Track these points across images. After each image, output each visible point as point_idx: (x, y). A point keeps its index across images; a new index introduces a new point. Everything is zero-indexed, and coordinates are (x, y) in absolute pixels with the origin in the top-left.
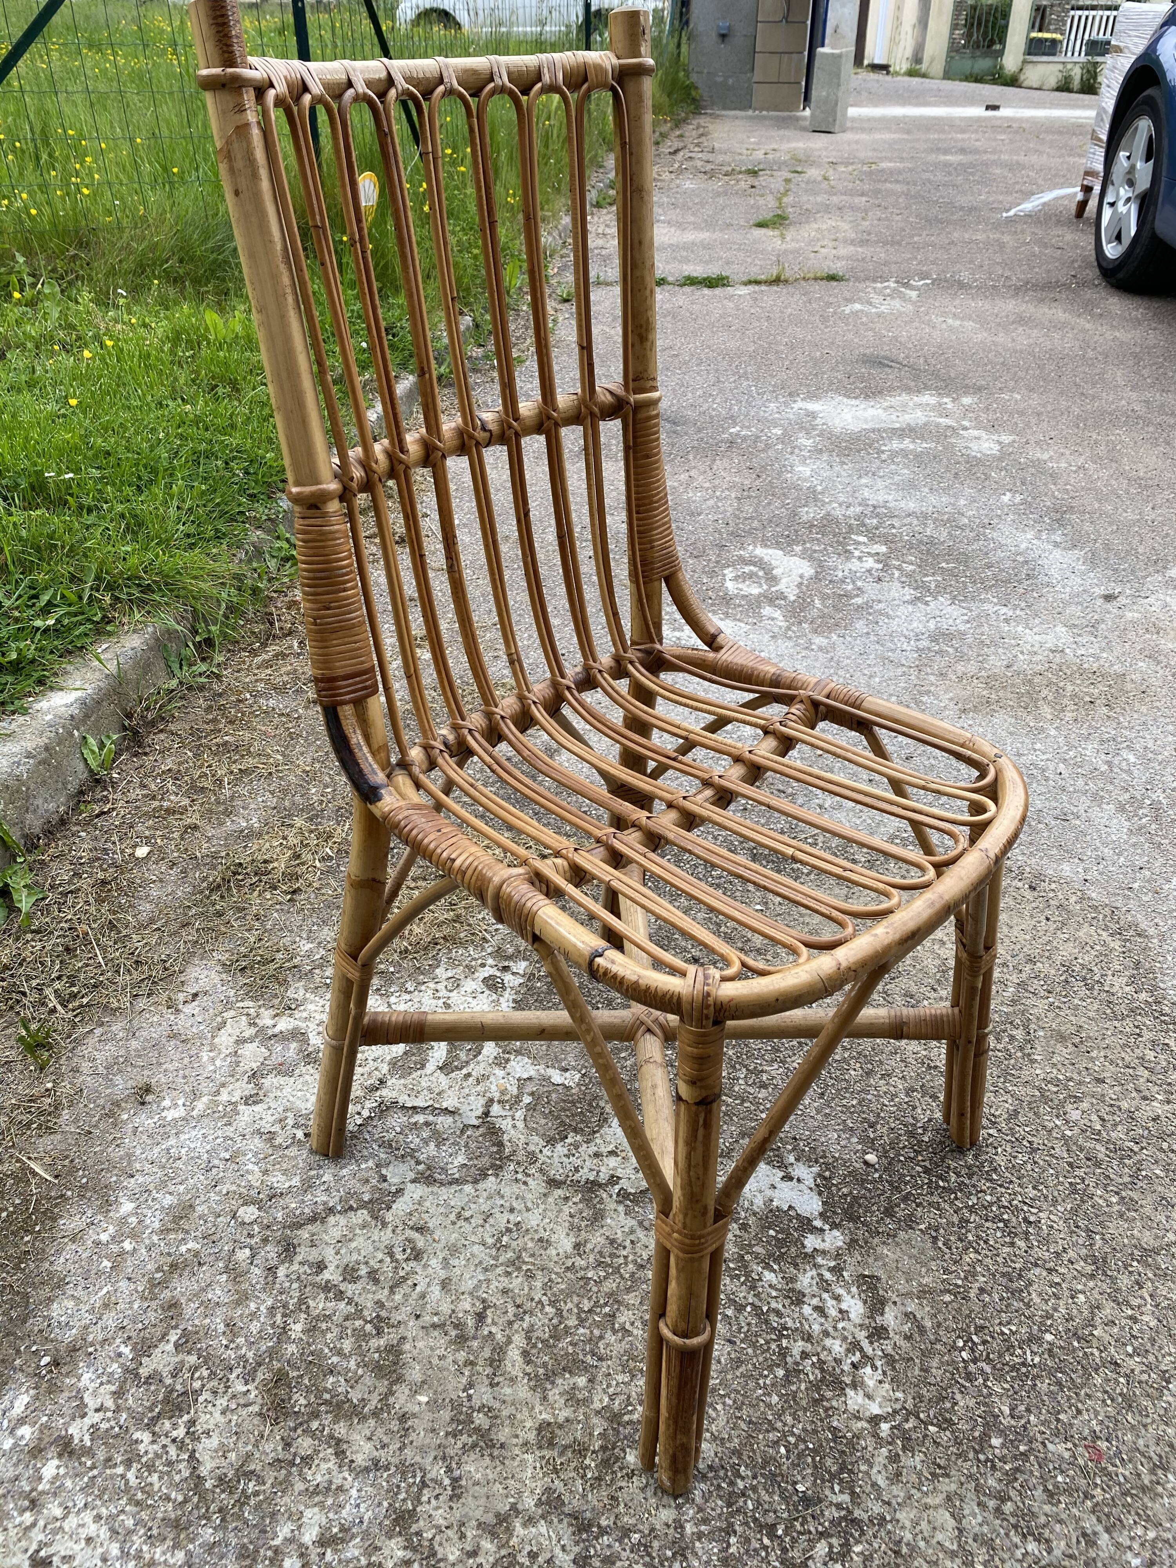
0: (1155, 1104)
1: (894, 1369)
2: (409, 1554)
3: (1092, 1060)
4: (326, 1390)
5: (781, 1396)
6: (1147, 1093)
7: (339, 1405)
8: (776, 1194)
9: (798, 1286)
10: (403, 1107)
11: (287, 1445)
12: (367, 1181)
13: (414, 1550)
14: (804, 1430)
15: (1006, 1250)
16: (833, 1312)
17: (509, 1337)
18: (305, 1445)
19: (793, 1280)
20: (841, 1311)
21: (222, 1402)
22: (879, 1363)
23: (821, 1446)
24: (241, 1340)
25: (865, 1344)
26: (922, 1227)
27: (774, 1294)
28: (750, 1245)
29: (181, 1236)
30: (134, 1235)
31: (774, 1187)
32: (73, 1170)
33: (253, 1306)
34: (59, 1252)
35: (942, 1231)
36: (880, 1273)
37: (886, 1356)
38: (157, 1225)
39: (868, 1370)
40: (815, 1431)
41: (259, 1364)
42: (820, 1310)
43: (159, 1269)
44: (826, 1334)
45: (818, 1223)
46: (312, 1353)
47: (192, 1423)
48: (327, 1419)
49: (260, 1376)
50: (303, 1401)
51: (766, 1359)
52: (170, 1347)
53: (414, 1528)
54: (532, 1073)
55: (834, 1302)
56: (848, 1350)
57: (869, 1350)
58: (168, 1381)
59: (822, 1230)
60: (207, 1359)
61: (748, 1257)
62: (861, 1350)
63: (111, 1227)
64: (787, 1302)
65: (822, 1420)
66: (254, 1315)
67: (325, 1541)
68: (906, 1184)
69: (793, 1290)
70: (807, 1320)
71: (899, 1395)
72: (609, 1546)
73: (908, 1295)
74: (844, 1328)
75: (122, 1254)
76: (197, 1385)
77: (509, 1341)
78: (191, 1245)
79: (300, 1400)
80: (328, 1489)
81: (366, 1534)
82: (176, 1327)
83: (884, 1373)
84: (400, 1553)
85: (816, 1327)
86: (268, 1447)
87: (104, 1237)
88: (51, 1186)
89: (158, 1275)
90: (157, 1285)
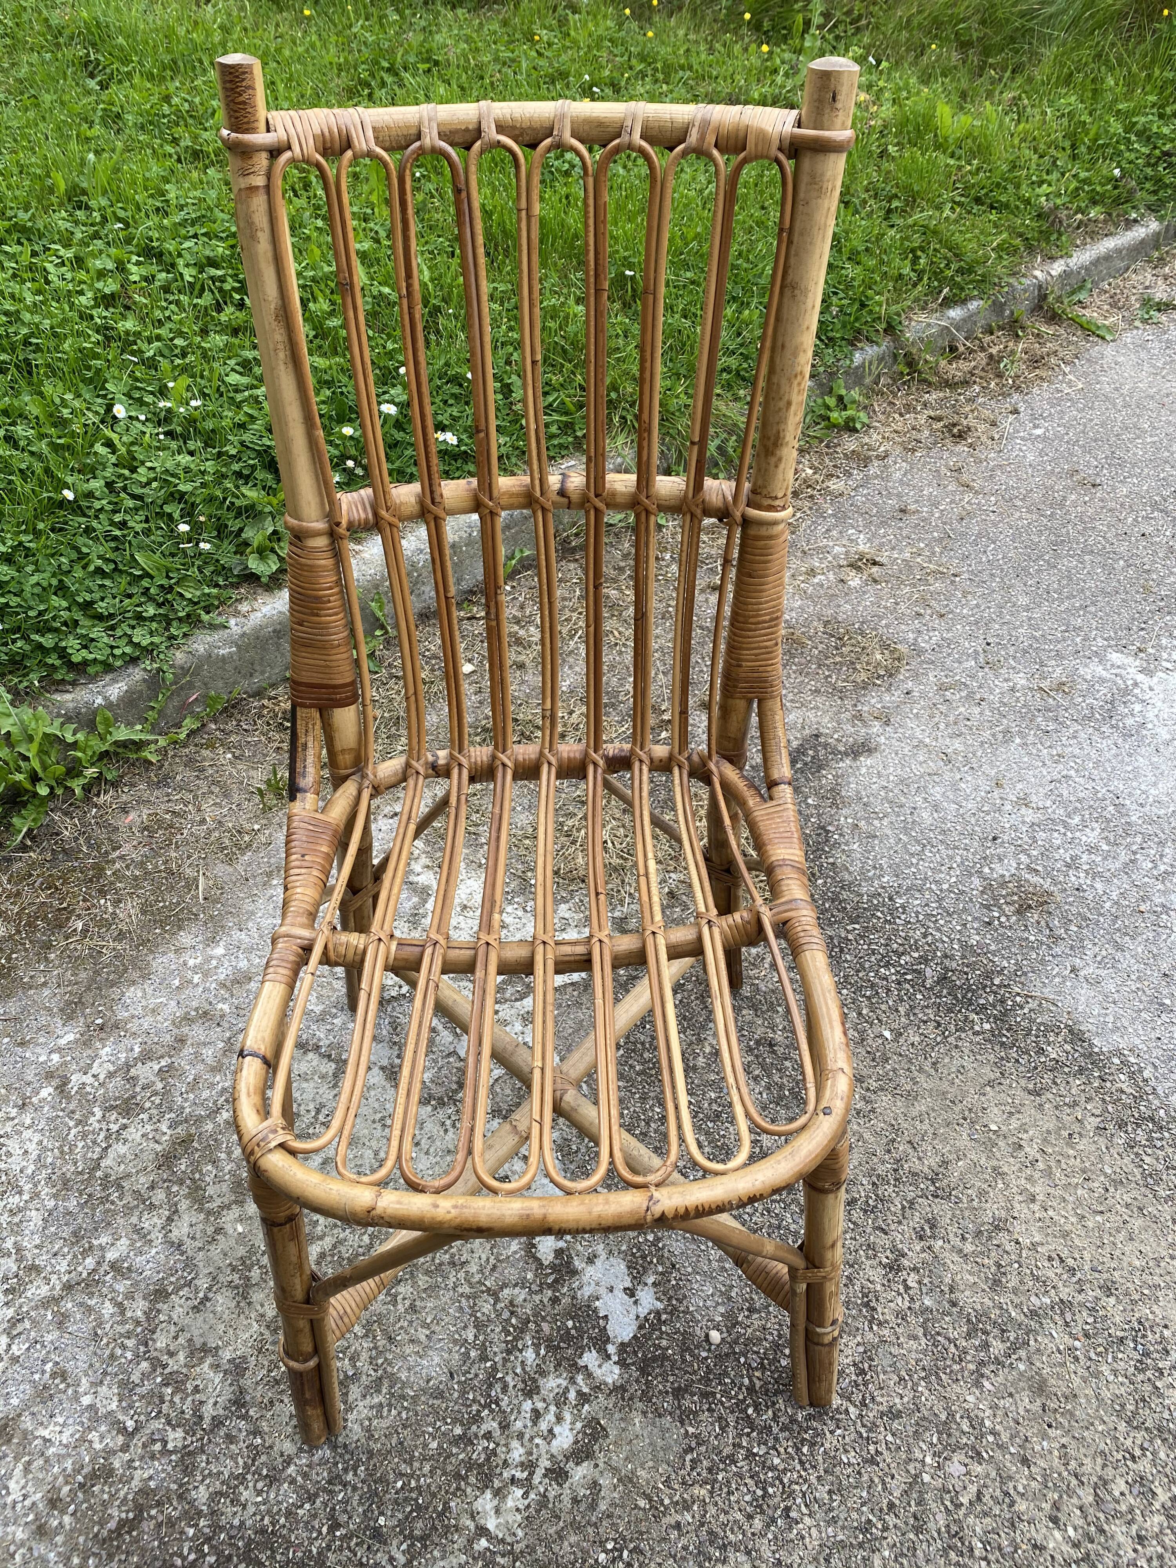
0: (1057, 1534)
1: (538, 1511)
2: (143, 1319)
3: (1044, 1436)
4: (200, 1172)
5: (440, 1446)
6: (1063, 1518)
7: (198, 1188)
8: (606, 1297)
9: (541, 1382)
11: (152, 1188)
13: (148, 1319)
14: (429, 1486)
15: (739, 1516)
16: (543, 1426)
17: (324, 1235)
18: (159, 1196)
19: (543, 1373)
20: (551, 1431)
21: (149, 1128)
22: (532, 1496)
23: (427, 1508)
24: (191, 1096)
25: (539, 1472)
26: (691, 1430)
27: (518, 1371)
28: (544, 1319)
29: (227, 996)
30: (206, 975)
31: (611, 1289)
32: (218, 900)
33: (218, 1078)
34: (164, 953)
35: (703, 1449)
36: (613, 1433)
37: (545, 1496)
38: (222, 977)
39: (519, 1492)
40: (434, 1495)
41: (186, 1121)
42: (537, 1415)
43: (196, 1009)
44: (520, 1436)
45: (611, 1349)
46: (216, 1140)
47: (125, 1127)
48: (185, 1191)
49: (179, 1130)
50: (183, 1167)
51: (459, 1411)
52: (156, 1067)
53: (159, 1306)
55: (553, 1419)
56: (522, 1464)
57: (536, 1479)
58: (138, 1089)
59: (609, 1357)
60: (166, 1092)
61: (532, 1326)
62: (531, 1474)
63: (200, 959)
64: (520, 1386)
65: (447, 1492)
66: (212, 1086)
67: (114, 1266)
68: (720, 1384)
69: (534, 1381)
70: (519, 1412)
71: (520, 1533)
72: (240, 1430)
73: (615, 1470)
74: (537, 1445)
75: (190, 982)
76: (148, 1105)
77: (321, 1238)
78: (226, 1007)
79: (183, 1165)
80: (145, 1236)
81: (136, 1284)
82: (170, 1057)
83: (528, 1506)
84: (139, 1313)
85: (519, 1425)
86: (142, 1180)
87: (191, 963)
88: (197, 903)
89: (193, 1013)
90: (187, 1019)
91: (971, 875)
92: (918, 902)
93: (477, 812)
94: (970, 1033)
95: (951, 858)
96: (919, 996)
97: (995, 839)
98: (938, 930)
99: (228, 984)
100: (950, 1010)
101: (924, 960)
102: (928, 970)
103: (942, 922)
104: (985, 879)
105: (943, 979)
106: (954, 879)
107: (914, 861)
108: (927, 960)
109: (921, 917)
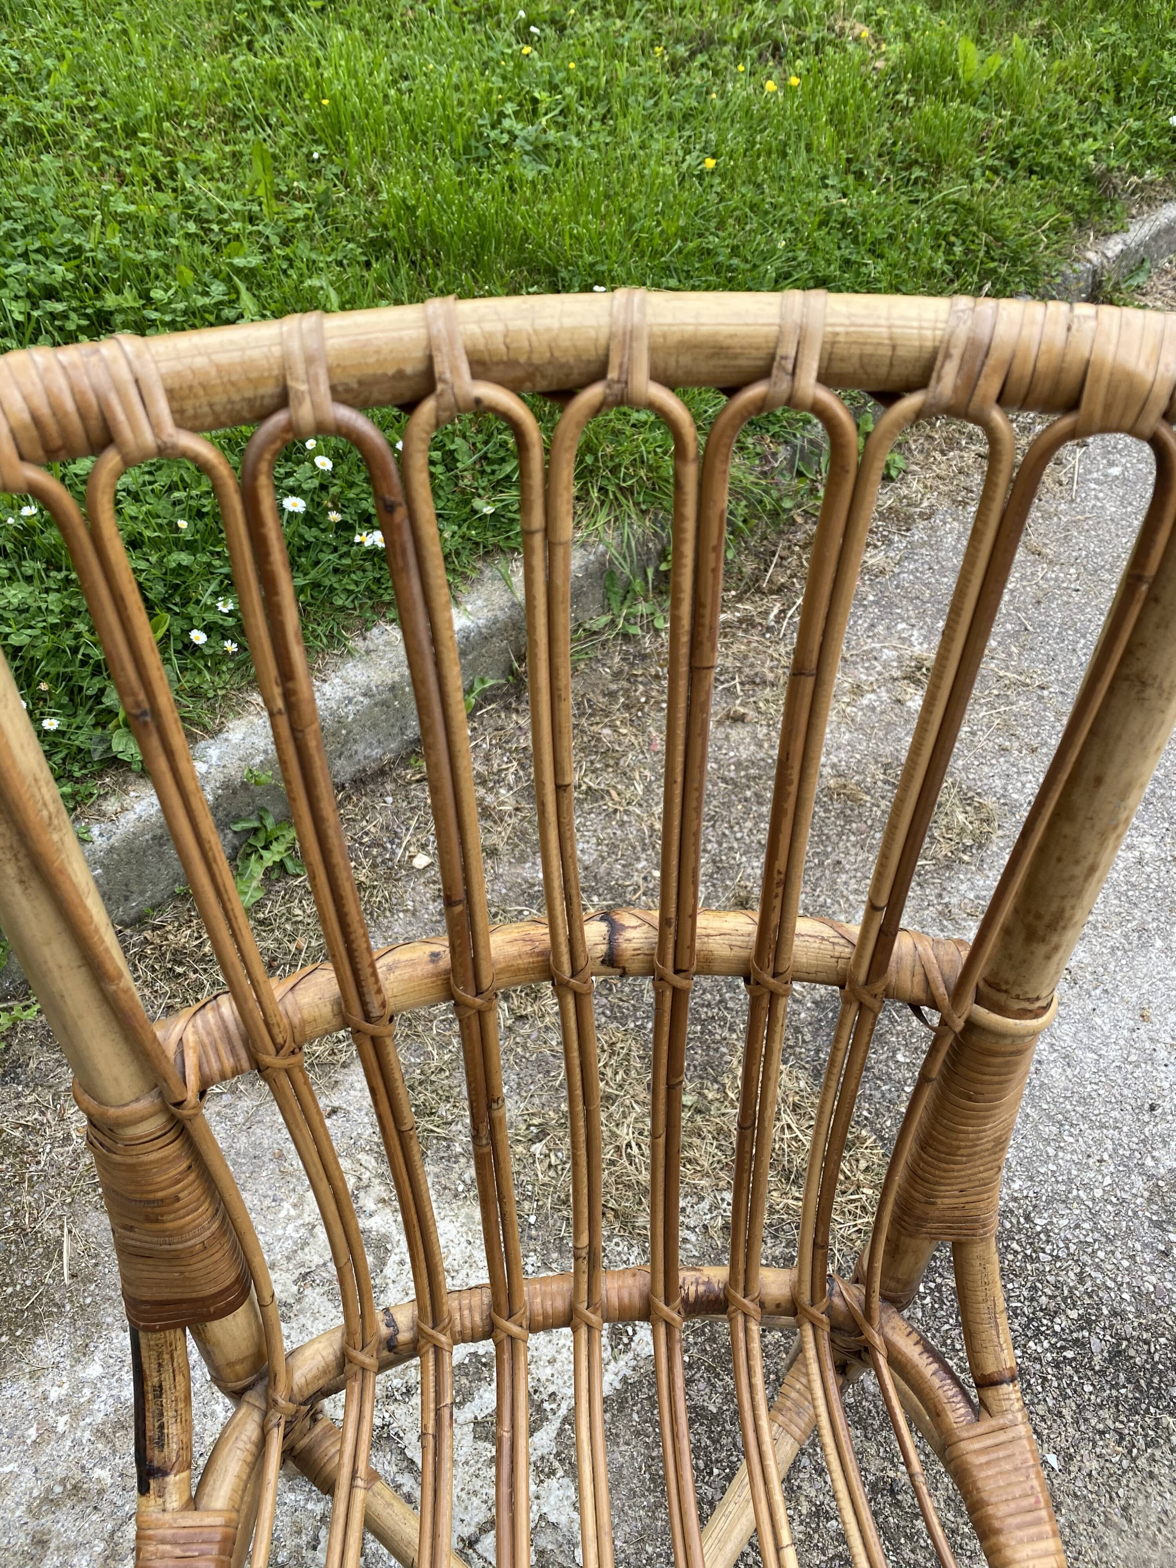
10: (402, 1451)
12: (299, 1532)
29: (106, 1453)
30: (77, 1414)
32: (88, 1280)
34: (15, 1379)
38: (99, 1417)
43: (63, 1482)
54: (563, 1520)
63: (66, 1386)
75: (53, 1430)
87: (54, 1394)
88: (61, 1285)
89: (58, 1489)
90: (50, 1502)
91: (1130, 1171)
92: (1064, 1222)
93: (447, 1099)
94: (1166, 1448)
95: (1099, 1143)
96: (1088, 1388)
97: (1152, 1108)
98: (1098, 1268)
99: (108, 1431)
100: (1133, 1410)
101: (1086, 1322)
102: (1094, 1340)
103: (1101, 1254)
104: (1150, 1177)
105: (1116, 1355)
106: (1108, 1180)
107: (1051, 1152)
108: (1089, 1322)
109: (1072, 1247)
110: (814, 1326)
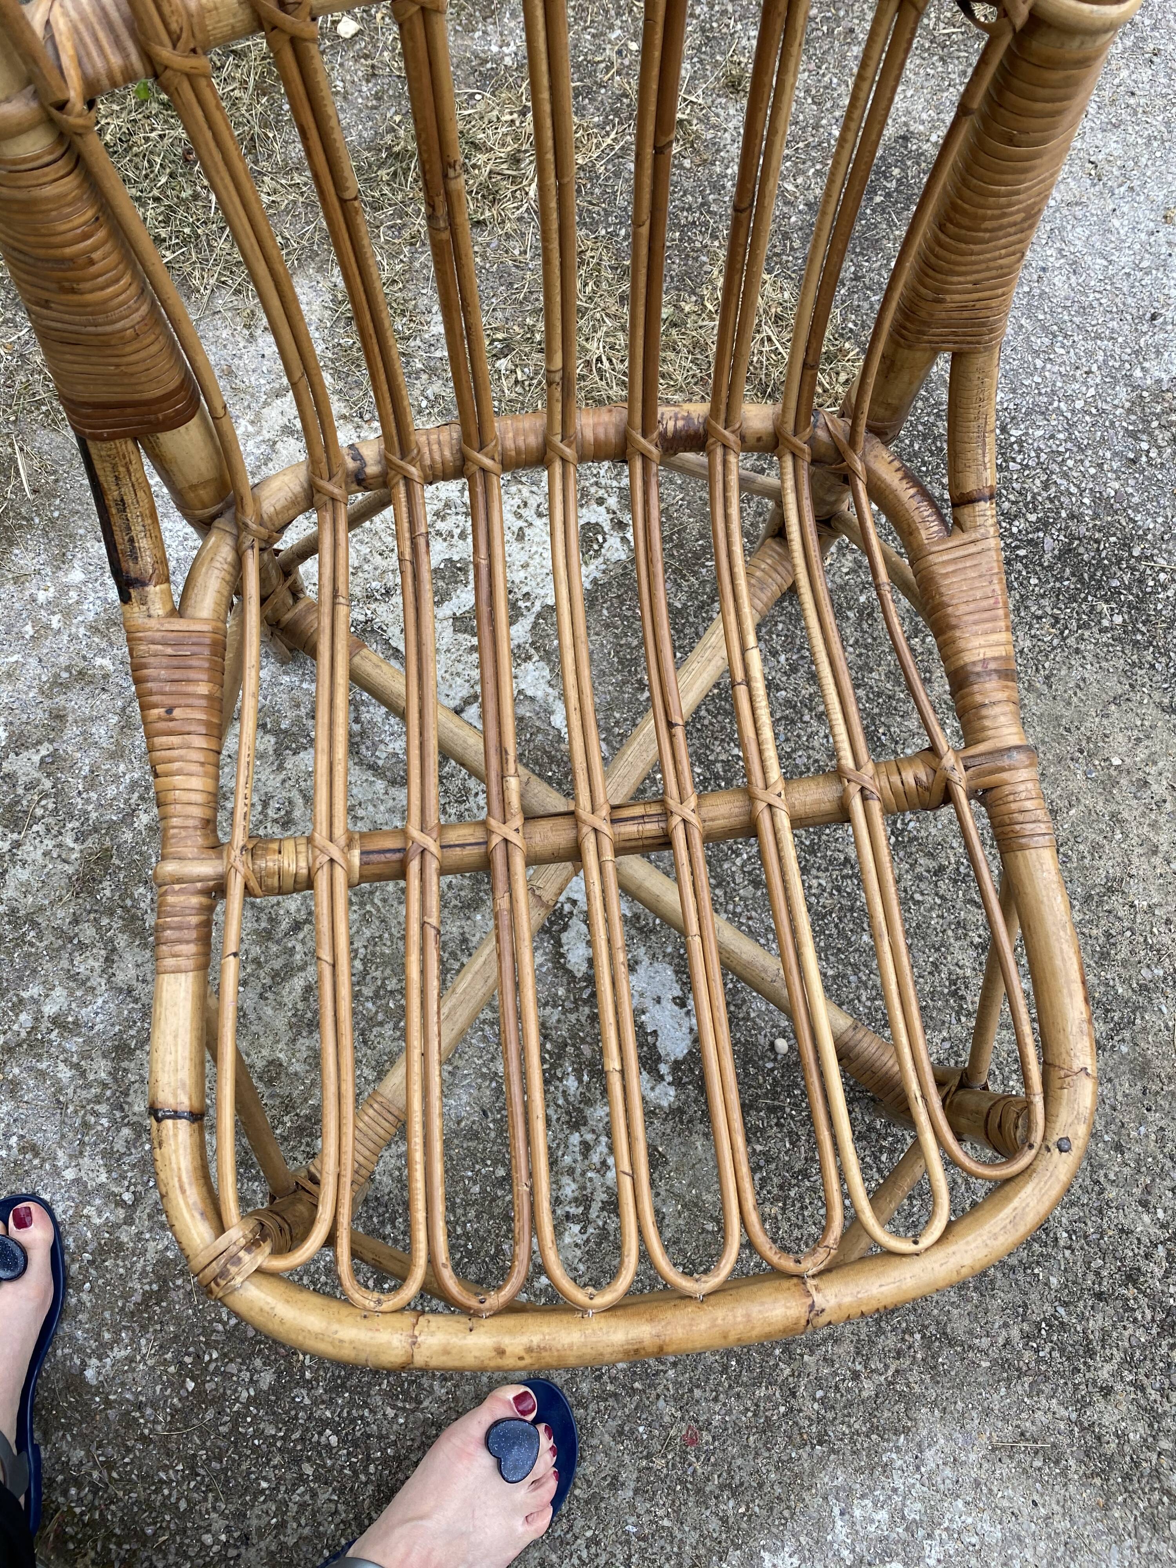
0: (1146, 1218)
1: (598, 1244)
2: (109, 1080)
3: (1142, 1121)
4: (131, 896)
5: (483, 1190)
6: (1153, 1200)
7: (134, 918)
8: (654, 1010)
9: (588, 1112)
10: (387, 642)
11: (76, 921)
12: (298, 706)
13: (116, 1080)
14: (477, 1230)
15: (813, 1230)
16: (595, 1158)
17: (306, 963)
18: (88, 932)
19: (589, 1102)
20: (604, 1163)
21: (49, 843)
22: (591, 1230)
23: (478, 1253)
24: (93, 795)
25: (596, 1206)
26: (759, 1148)
27: (561, 1102)
28: (583, 1041)
29: (104, 645)
30: (68, 613)
31: (658, 1000)
32: (51, 495)
33: (122, 768)
35: (773, 1166)
36: (673, 1160)
37: (604, 1229)
38: (91, 616)
39: (576, 1228)
40: (484, 1240)
41: (96, 830)
42: (586, 1148)
43: (68, 669)
44: (571, 1171)
45: (664, 1069)
46: (141, 854)
47: (17, 845)
48: (117, 924)
49: (89, 843)
50: (108, 893)
51: (499, 1151)
52: (36, 759)
53: (125, 1064)
54: (540, 694)
55: (605, 1150)
56: (576, 1200)
57: (593, 1214)
58: (20, 791)
59: (661, 1078)
60: (59, 793)
61: (570, 1049)
62: (587, 1208)
63: (52, 590)
64: (566, 1118)
65: (497, 1235)
66: (117, 779)
67: (57, 1021)
68: (789, 1096)
69: (580, 1111)
70: (566, 1147)
71: (582, 1267)
72: (254, 1192)
73: (678, 1197)
74: (591, 1180)
75: (48, 627)
76: (39, 812)
77: (302, 968)
78: (106, 662)
79: (106, 890)
80: (84, 983)
81: (89, 1041)
82: (51, 741)
83: (588, 1241)
84: (103, 1075)
85: (568, 1159)
86: (60, 913)
87: (42, 597)
88: (24, 500)
89: (65, 675)
90: (58, 685)
91: (1116, 382)
92: (1040, 433)
94: (1095, 630)
95: (1090, 354)
96: (1034, 581)
97: (1154, 317)
98: (1065, 475)
99: (102, 627)
100: (1073, 599)
101: (1044, 525)
102: (1048, 539)
103: (1070, 463)
104: (1135, 388)
105: (1066, 552)
106: (1092, 392)
107: (1039, 363)
108: (1046, 524)
109: (1043, 456)
110: (794, 455)
